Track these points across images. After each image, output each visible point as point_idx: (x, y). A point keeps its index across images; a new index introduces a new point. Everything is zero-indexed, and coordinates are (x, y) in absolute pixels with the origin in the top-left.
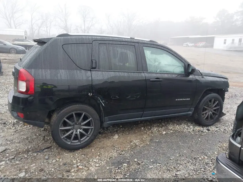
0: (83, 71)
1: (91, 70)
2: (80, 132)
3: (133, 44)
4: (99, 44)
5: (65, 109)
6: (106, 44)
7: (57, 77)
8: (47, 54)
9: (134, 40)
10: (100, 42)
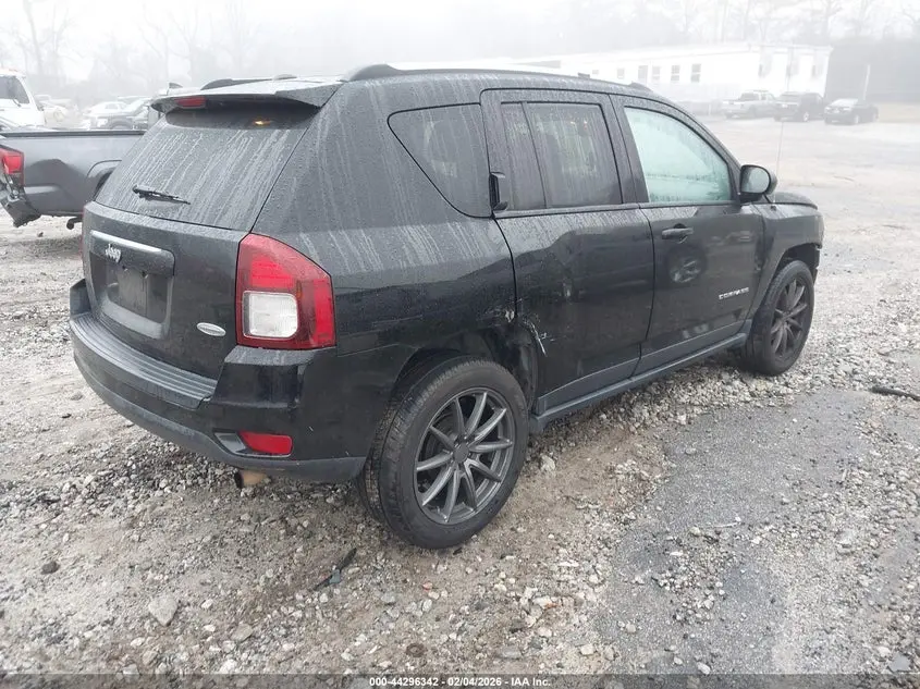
0: (473, 224)
1: (496, 215)
2: (473, 469)
3: (595, 98)
4: (504, 105)
5: (432, 388)
6: (521, 102)
7: (404, 258)
8: (342, 161)
9: (591, 83)
10: (502, 96)
